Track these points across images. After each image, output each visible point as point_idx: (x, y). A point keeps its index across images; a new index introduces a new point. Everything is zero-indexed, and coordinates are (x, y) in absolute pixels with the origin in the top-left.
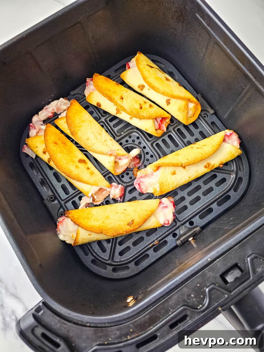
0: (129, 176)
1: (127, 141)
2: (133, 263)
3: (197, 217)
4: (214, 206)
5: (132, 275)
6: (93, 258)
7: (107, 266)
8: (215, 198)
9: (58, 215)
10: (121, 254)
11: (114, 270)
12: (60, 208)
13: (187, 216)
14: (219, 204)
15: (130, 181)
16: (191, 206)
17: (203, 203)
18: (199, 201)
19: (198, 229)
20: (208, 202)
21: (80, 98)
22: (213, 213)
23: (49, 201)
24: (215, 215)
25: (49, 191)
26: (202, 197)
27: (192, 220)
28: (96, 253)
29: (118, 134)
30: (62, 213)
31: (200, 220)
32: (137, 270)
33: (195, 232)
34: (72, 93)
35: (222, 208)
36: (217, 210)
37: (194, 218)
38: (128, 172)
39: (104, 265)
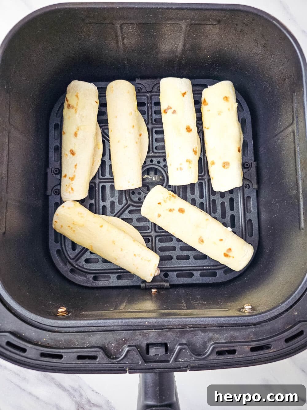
0: (139, 196)
1: (159, 162)
2: (93, 276)
3: (175, 273)
4: (197, 274)
5: (85, 285)
6: (60, 249)
7: (68, 263)
8: (202, 268)
9: (52, 189)
10: (87, 261)
11: (72, 271)
12: (57, 185)
13: (166, 266)
14: (202, 275)
15: (137, 201)
16: (177, 260)
17: (189, 264)
18: (186, 260)
19: (167, 284)
20: (193, 267)
21: (142, 91)
22: (191, 279)
23: (53, 171)
24: (192, 282)
25: (58, 163)
26: (191, 258)
27: (169, 273)
28: (65, 246)
29: (155, 150)
30: (57, 190)
31: (176, 277)
32: (92, 284)
33: (162, 285)
34: (138, 81)
35: (203, 280)
36: (197, 278)
37: (172, 273)
38: (142, 192)
39: (65, 260)
